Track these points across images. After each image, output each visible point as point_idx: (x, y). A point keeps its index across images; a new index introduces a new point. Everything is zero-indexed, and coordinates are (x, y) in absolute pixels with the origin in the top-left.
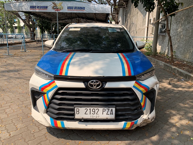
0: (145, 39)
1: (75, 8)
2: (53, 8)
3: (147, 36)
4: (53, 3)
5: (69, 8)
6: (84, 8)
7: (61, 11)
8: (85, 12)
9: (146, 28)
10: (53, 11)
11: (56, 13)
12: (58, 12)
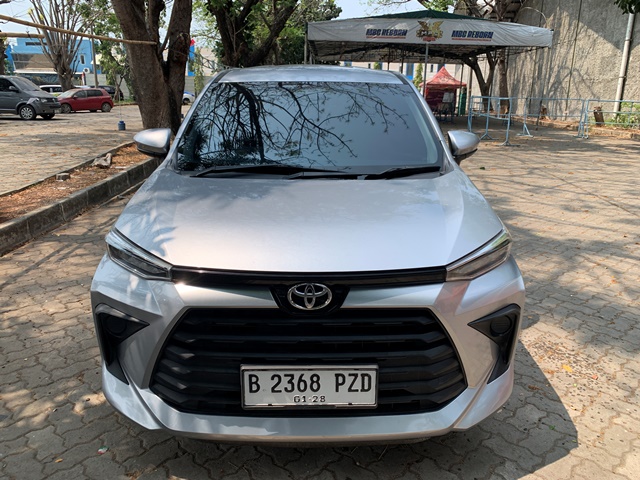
0: (616, 104)
1: (471, 34)
2: (420, 35)
3: (621, 99)
4: (421, 23)
5: (456, 34)
6: (490, 35)
7: (438, 41)
8: (492, 43)
9: (620, 80)
10: (420, 41)
11: (425, 45)
12: (432, 42)
